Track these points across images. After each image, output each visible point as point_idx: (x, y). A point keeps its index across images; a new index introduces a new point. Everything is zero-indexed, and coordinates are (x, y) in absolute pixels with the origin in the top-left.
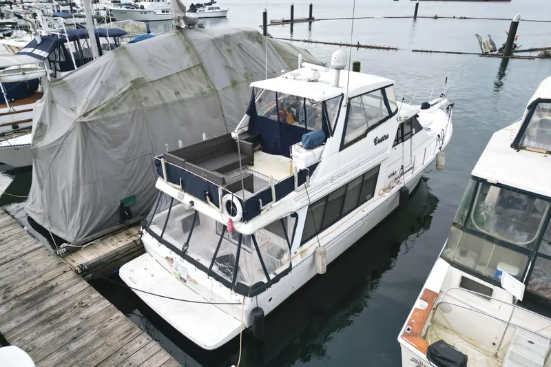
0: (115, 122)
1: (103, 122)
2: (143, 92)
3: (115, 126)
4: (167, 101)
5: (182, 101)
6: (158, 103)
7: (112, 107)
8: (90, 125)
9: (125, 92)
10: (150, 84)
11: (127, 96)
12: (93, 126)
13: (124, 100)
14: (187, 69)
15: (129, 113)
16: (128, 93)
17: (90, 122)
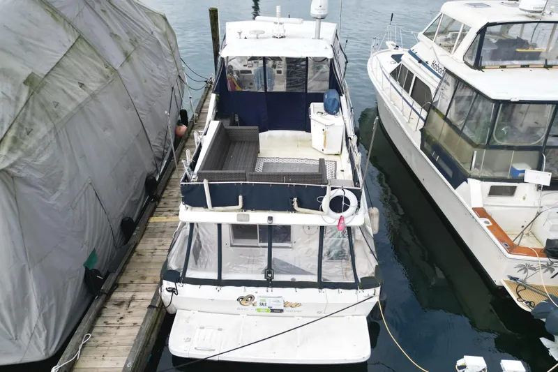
0: (41, 153)
1: (28, 160)
2: (48, 95)
3: (44, 158)
4: (80, 100)
5: (93, 96)
6: (71, 107)
7: (24, 131)
8: (14, 171)
9: (27, 102)
10: (46, 80)
11: (33, 108)
12: (20, 171)
13: (33, 114)
14: (71, 47)
15: (50, 132)
16: (31, 102)
17: (12, 166)
